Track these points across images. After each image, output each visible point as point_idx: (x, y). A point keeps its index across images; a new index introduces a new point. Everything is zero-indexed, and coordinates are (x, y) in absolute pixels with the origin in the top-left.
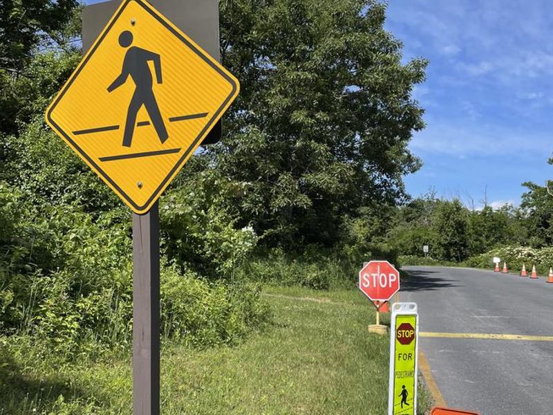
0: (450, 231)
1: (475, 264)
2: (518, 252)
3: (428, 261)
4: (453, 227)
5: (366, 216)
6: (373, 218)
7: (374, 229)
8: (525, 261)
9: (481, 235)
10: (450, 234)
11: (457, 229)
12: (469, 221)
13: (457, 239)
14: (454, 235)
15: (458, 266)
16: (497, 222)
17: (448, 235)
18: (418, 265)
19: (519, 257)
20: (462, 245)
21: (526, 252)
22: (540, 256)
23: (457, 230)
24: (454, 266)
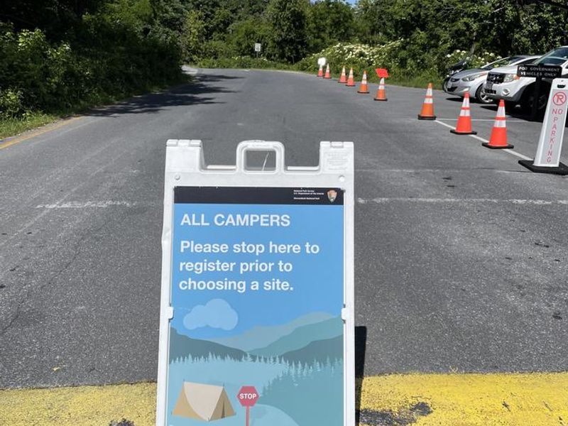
0: (286, 25)
1: (305, 67)
2: (350, 50)
3: (262, 62)
4: (288, 19)
5: (206, 7)
6: (214, 10)
7: (215, 23)
8: (354, 63)
9: (324, 31)
10: (285, 28)
11: (294, 22)
12: (308, 12)
13: (293, 35)
14: (289, 30)
15: (289, 69)
16: (342, 15)
17: (283, 30)
18: (250, 67)
19: (349, 57)
20: (299, 43)
21: (358, 51)
22: (373, 55)
23: (294, 24)
24: (285, 69)
